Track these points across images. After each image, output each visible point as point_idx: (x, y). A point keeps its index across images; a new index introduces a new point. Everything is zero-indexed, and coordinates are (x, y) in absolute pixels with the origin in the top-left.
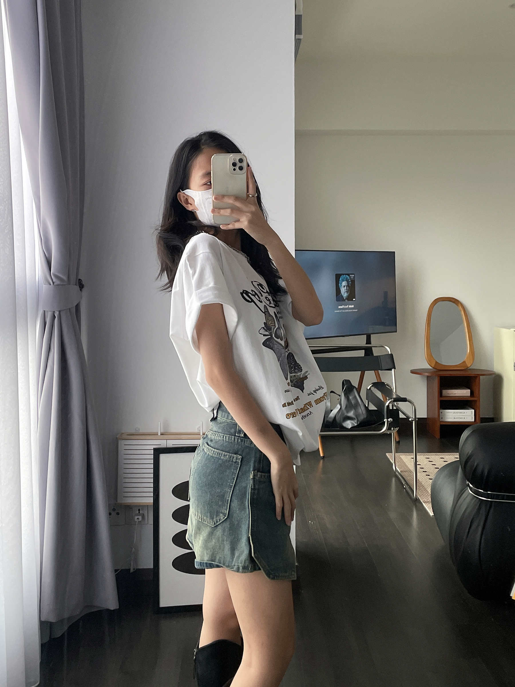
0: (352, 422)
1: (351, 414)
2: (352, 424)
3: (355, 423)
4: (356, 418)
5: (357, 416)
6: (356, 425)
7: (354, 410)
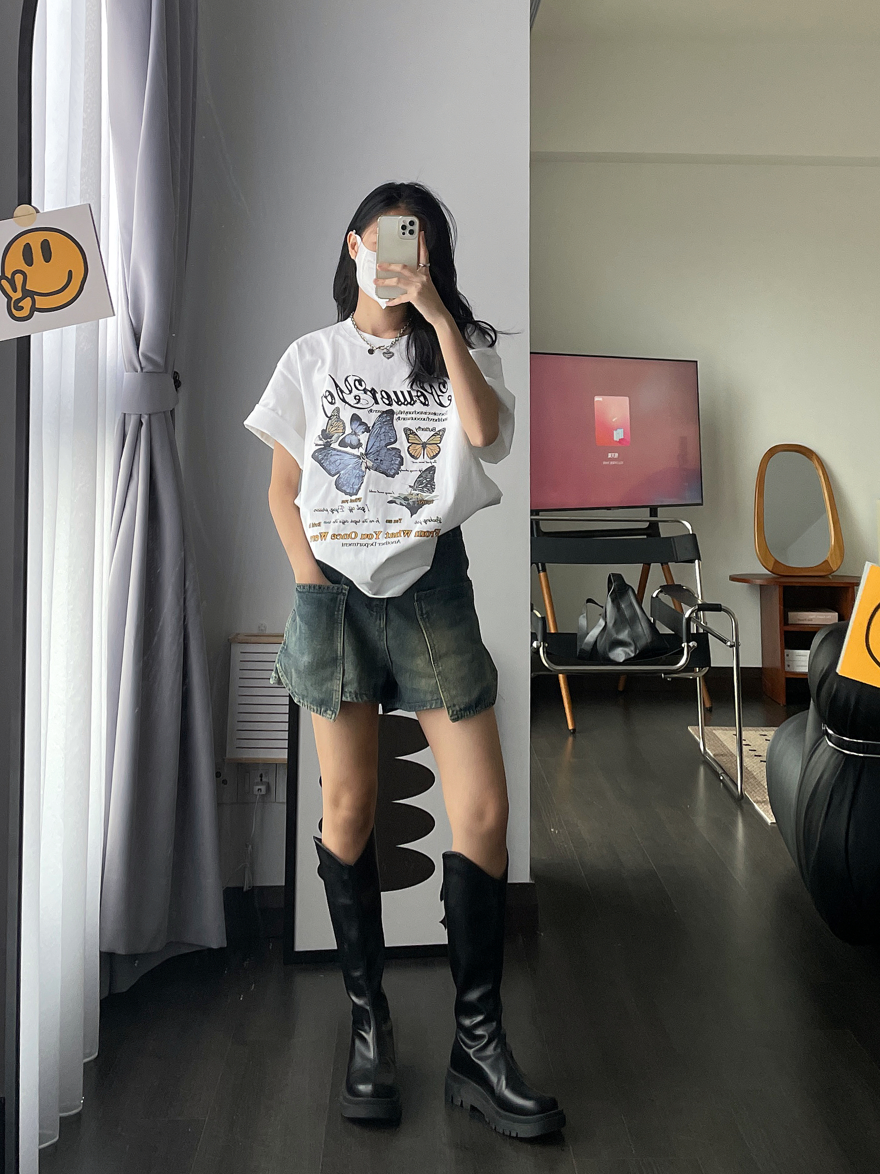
0: (627, 650)
1: (624, 636)
2: (626, 653)
3: (630, 653)
4: (631, 642)
5: (635, 638)
6: (633, 655)
7: (630, 629)
